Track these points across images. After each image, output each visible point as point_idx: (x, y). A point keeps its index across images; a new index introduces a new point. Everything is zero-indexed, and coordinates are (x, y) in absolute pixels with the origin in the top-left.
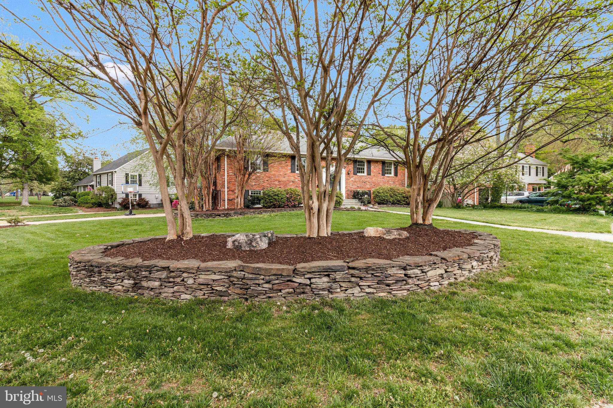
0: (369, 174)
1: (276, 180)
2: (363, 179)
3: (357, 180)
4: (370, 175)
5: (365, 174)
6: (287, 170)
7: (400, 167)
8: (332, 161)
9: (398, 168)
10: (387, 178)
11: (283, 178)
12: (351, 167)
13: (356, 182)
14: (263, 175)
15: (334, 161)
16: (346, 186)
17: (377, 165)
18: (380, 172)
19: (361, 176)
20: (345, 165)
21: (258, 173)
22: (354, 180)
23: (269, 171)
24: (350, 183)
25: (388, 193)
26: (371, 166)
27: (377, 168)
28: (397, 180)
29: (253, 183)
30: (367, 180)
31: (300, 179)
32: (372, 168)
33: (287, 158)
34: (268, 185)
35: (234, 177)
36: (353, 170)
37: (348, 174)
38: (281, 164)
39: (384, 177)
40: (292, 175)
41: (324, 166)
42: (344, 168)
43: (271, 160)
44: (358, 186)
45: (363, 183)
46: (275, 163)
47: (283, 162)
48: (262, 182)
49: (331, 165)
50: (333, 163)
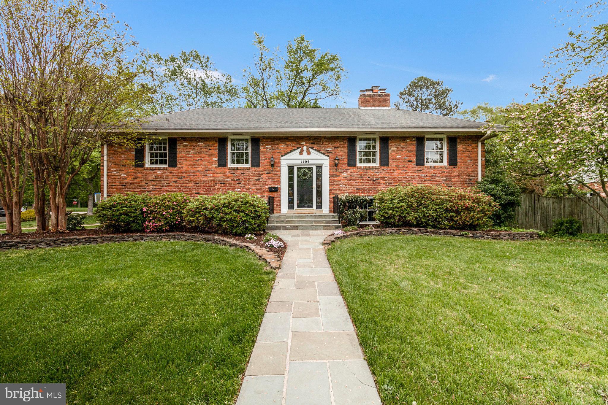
0: (384, 162)
1: (191, 181)
2: (370, 173)
3: (356, 176)
4: (387, 165)
5: (377, 164)
6: (211, 163)
7: (464, 147)
8: (301, 143)
9: (458, 149)
10: (430, 170)
11: (203, 177)
12: (342, 151)
13: (354, 180)
14: (168, 173)
15: (304, 143)
16: (332, 188)
17: (404, 144)
18: (411, 159)
19: (365, 167)
20: (330, 149)
21: (159, 169)
22: (349, 177)
23: (179, 165)
24: (340, 182)
25: (402, 201)
26: (390, 147)
27: (404, 150)
28: (457, 174)
29: (151, 187)
30: (380, 176)
31: (235, 178)
32: (393, 151)
33: (211, 143)
34: (177, 190)
35: (119, 177)
36: (346, 157)
37: (335, 165)
38: (200, 153)
39: (422, 167)
40: (219, 170)
41: (283, 153)
42: (327, 153)
43: (181, 147)
44: (358, 187)
45: (371, 183)
46: (189, 151)
47: (203, 149)
48: (167, 185)
49: (299, 150)
50: (303, 145)
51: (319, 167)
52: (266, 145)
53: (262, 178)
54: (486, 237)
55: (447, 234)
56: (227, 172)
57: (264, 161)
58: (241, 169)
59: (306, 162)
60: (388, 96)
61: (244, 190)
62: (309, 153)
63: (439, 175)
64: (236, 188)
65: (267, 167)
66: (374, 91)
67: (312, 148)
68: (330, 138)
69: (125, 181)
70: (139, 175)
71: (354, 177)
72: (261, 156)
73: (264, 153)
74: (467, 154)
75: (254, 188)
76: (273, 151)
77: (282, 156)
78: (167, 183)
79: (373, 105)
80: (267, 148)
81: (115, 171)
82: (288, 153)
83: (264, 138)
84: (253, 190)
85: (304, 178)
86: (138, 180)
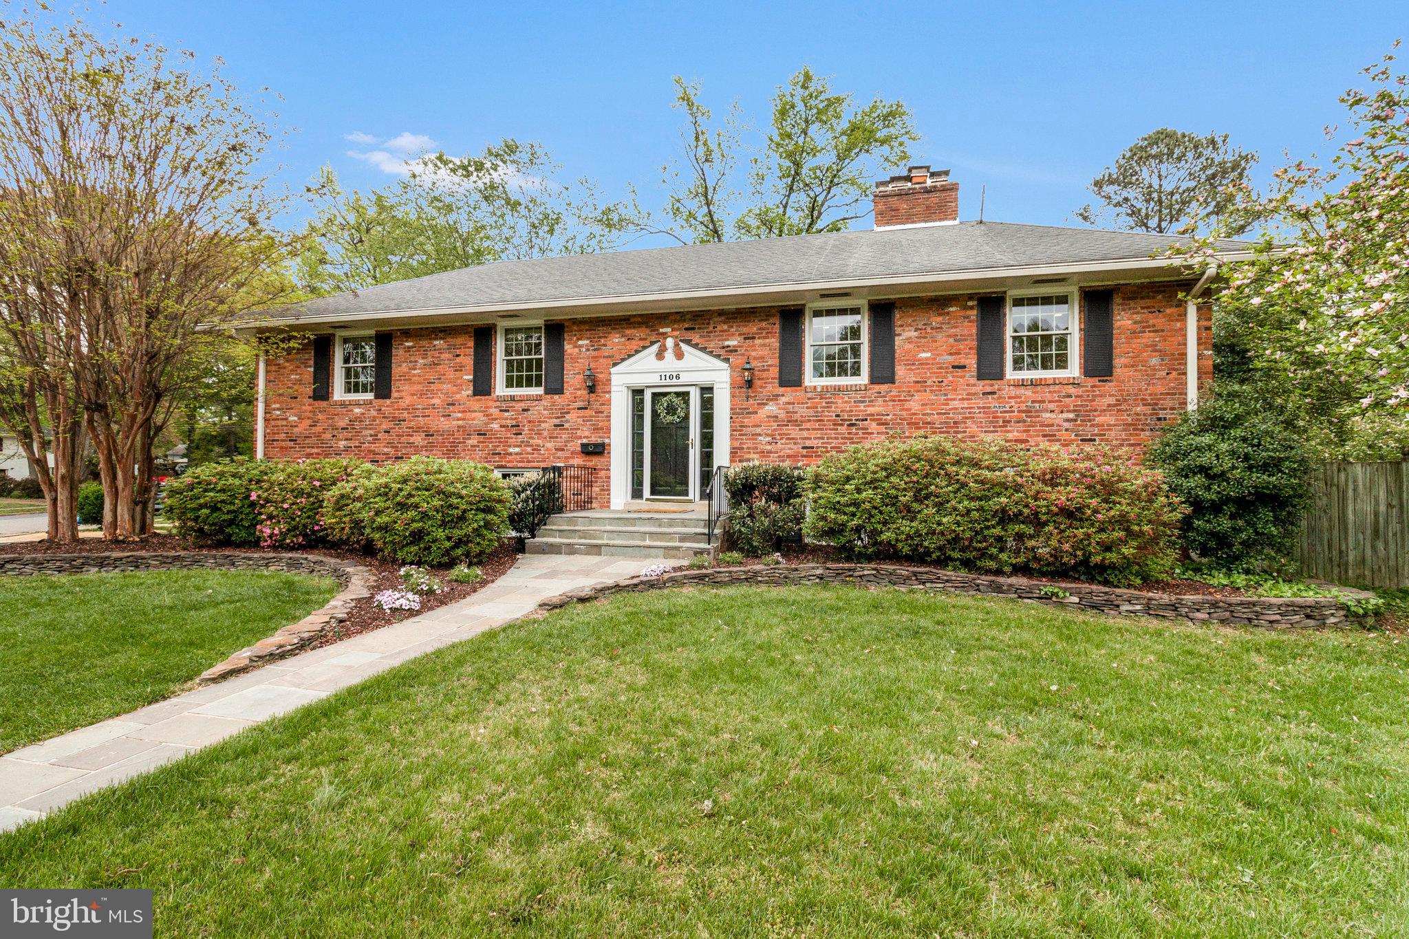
0: (883, 373)
1: (418, 430)
2: (841, 404)
3: (802, 411)
4: (891, 379)
5: (864, 378)
6: (460, 387)
7: (1138, 317)
8: (661, 330)
9: (1116, 324)
10: (1022, 391)
11: (442, 419)
12: (764, 345)
13: (796, 423)
14: (373, 413)
15: (669, 330)
16: (737, 444)
17: (940, 319)
18: (962, 362)
19: (826, 389)
20: (732, 343)
21: (357, 404)
22: (782, 415)
23: (395, 394)
24: (758, 430)
25: (873, 484)
26: (898, 330)
27: (940, 336)
28: (1112, 401)
29: (342, 444)
30: (870, 410)
31: (509, 423)
32: (909, 340)
33: (459, 340)
34: (390, 449)
35: (284, 423)
36: (776, 362)
37: (747, 384)
38: (437, 364)
39: (997, 384)
40: (477, 403)
41: (618, 357)
42: (725, 354)
43: (401, 352)
44: (808, 443)
45: (843, 430)
46: (416, 361)
47: (443, 356)
48: (371, 439)
49: (655, 348)
50: (665, 335)
51: (707, 390)
52: (578, 339)
53: (567, 421)
54: (1125, 607)
55: (998, 589)
56: (491, 407)
57: (573, 379)
58: (522, 399)
59: (671, 377)
60: (953, 188)
61: (529, 449)
62: (679, 355)
63: (1052, 406)
64: (510, 446)
65: (579, 393)
66: (914, 180)
67: (688, 342)
68: (733, 313)
69: (296, 430)
70: (320, 416)
71: (797, 417)
72: (567, 365)
73: (574, 360)
74: (1148, 338)
75: (549, 445)
76: (594, 353)
77: (615, 365)
78: (371, 436)
79: (909, 219)
80: (581, 346)
81: (278, 409)
82: (630, 356)
83: (574, 321)
84: (547, 450)
85: (669, 418)
86: (318, 429)
